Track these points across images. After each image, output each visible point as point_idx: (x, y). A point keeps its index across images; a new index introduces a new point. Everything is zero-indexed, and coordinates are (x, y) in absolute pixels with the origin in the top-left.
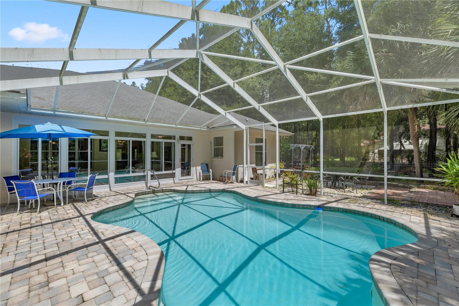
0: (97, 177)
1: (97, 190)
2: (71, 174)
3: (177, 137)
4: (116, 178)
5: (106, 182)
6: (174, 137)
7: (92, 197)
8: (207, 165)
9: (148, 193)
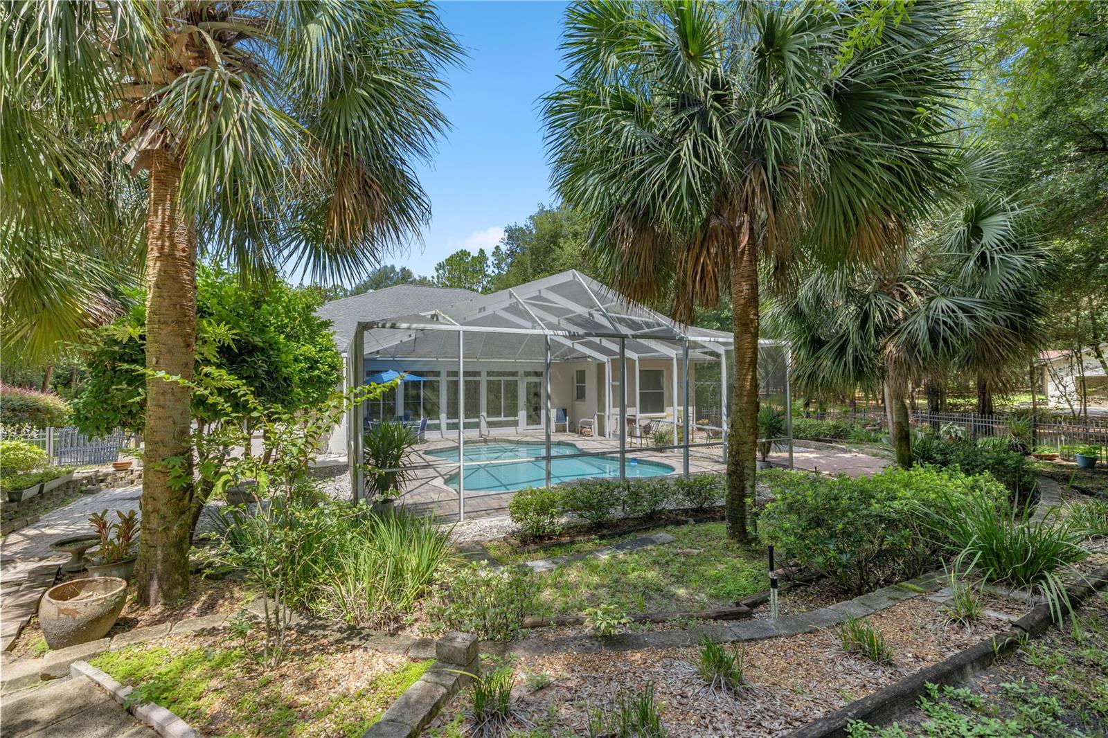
0: (428, 422)
1: (428, 435)
2: (406, 418)
3: (521, 373)
4: (448, 424)
5: (437, 427)
6: (517, 372)
7: (423, 441)
8: (565, 411)
9: (479, 441)
